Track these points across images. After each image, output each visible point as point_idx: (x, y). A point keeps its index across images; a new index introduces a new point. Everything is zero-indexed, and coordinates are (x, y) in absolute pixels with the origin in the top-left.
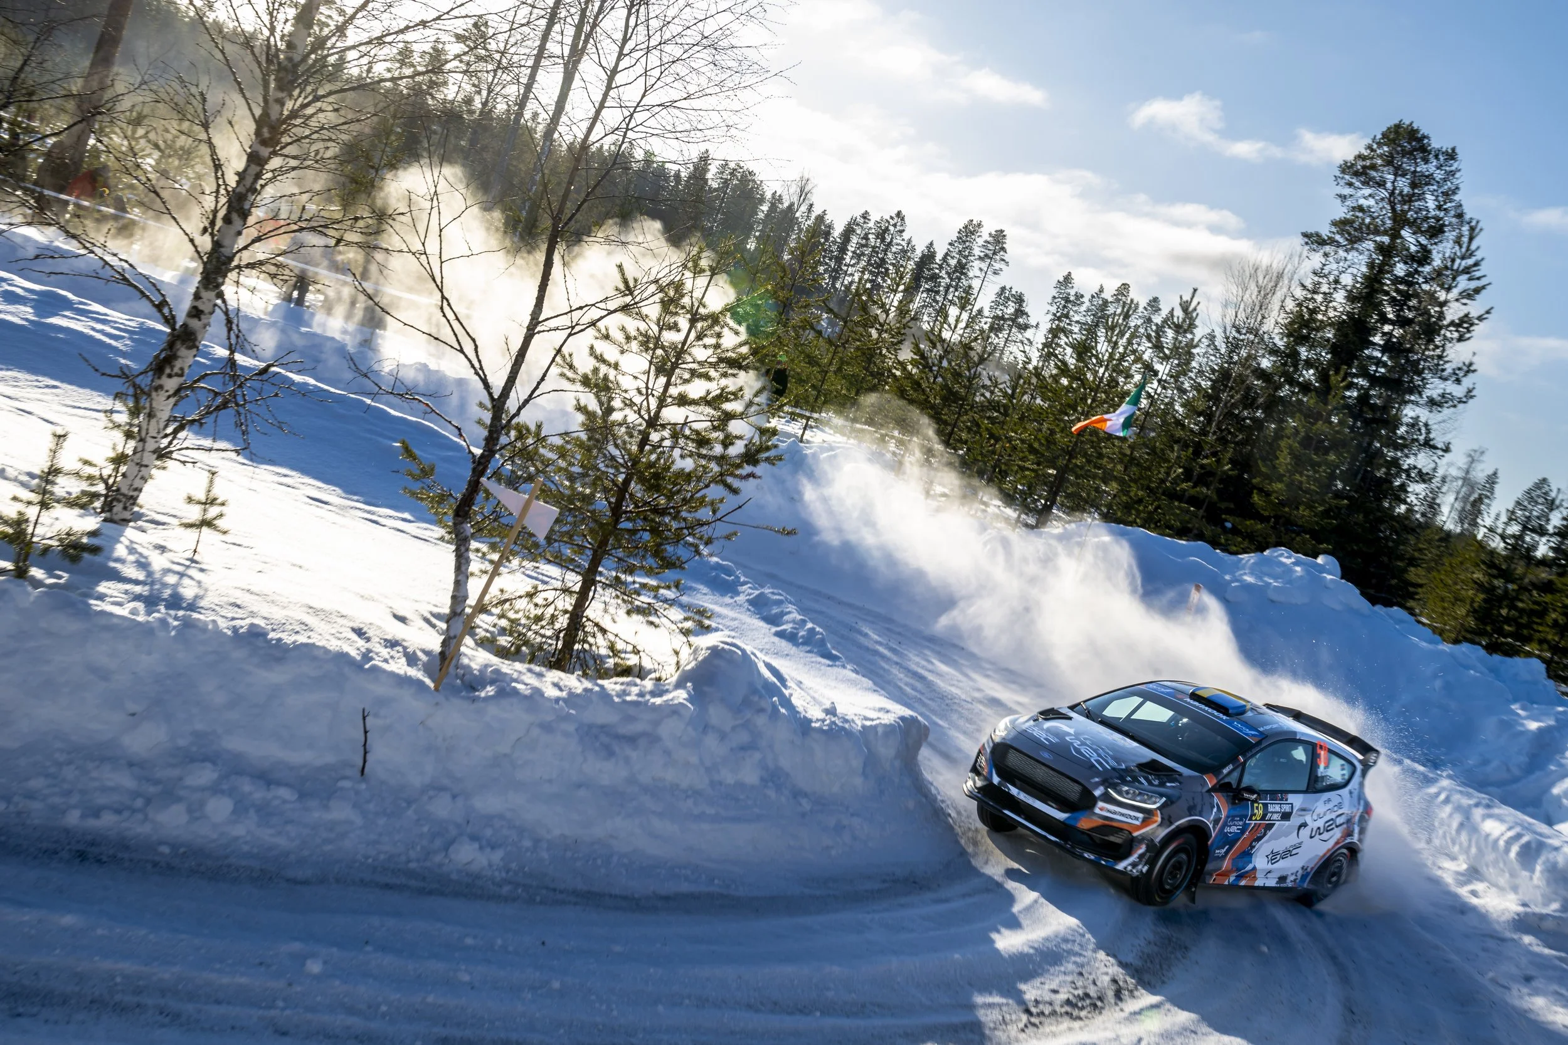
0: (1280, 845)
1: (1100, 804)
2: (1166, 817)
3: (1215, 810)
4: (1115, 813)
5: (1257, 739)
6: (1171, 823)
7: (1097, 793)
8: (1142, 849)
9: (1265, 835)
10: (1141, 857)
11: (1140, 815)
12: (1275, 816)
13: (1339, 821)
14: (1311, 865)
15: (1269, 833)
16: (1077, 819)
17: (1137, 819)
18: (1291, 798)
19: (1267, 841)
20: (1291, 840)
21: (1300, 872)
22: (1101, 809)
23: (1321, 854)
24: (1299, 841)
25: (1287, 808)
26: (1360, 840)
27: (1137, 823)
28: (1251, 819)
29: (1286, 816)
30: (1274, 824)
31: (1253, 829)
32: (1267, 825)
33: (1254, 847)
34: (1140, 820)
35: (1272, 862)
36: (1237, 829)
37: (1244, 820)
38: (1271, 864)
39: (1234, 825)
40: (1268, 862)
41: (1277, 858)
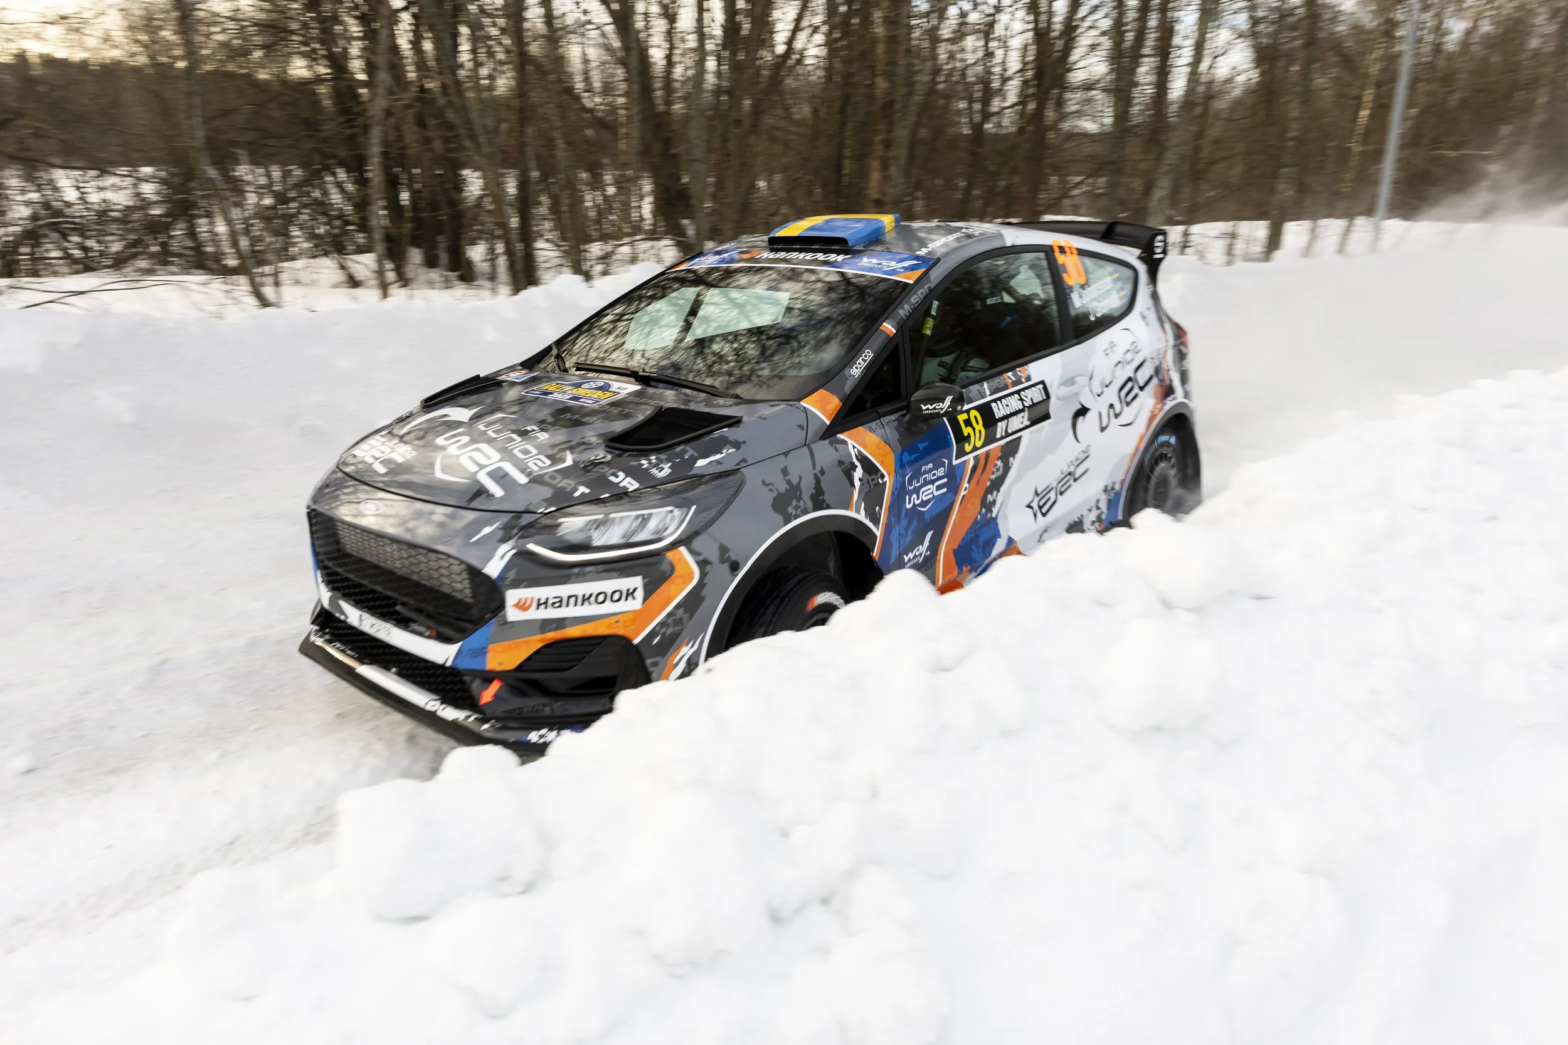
0: (1047, 474)
1: (512, 596)
2: (713, 555)
3: (858, 473)
4: (559, 603)
5: (917, 274)
6: (735, 567)
7: (493, 569)
9: (1007, 469)
11: (636, 582)
12: (1016, 423)
13: (1142, 376)
14: (1119, 476)
15: (1016, 462)
16: (482, 652)
17: (630, 594)
18: (1035, 371)
19: (1016, 480)
20: (1069, 450)
21: (1104, 499)
22: (522, 606)
23: (1130, 450)
24: (1081, 447)
25: (1036, 395)
26: (1187, 395)
27: (635, 604)
28: (961, 453)
29: (1039, 414)
30: (1020, 437)
31: (974, 469)
32: (1003, 447)
33: (994, 503)
34: (639, 594)
35: (1044, 510)
36: (938, 488)
37: (946, 461)
38: (1044, 515)
39: (926, 483)
40: (1035, 515)
41: (1049, 499)
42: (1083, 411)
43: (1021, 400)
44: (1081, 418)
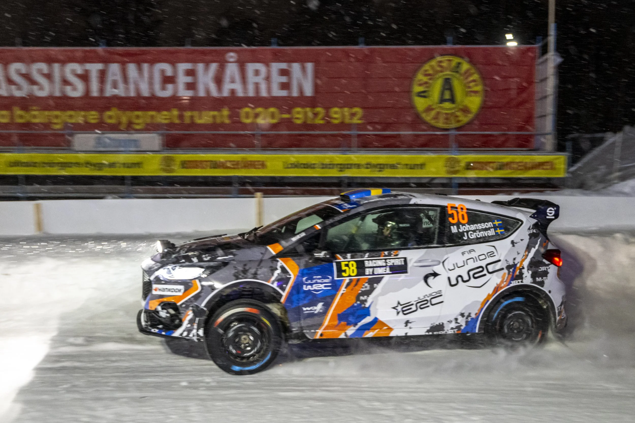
0: (407, 297)
3: (278, 272)
4: (164, 290)
6: (213, 290)
7: (152, 278)
8: (190, 315)
9: (372, 289)
10: (191, 322)
11: (182, 287)
12: (380, 271)
13: (493, 268)
14: (473, 311)
15: (379, 287)
16: (148, 303)
17: (180, 291)
18: (403, 254)
19: (381, 294)
20: (421, 290)
21: (461, 319)
22: (156, 290)
23: (480, 300)
24: (433, 290)
25: (398, 262)
27: (180, 294)
28: (340, 276)
29: (399, 270)
30: (383, 277)
31: (348, 285)
32: (370, 279)
33: (366, 301)
34: (183, 291)
35: (405, 312)
36: (325, 286)
37: (330, 277)
38: (405, 314)
39: (316, 283)
40: (398, 313)
41: (411, 309)
42: (435, 275)
43: (386, 262)
44: (433, 277)
